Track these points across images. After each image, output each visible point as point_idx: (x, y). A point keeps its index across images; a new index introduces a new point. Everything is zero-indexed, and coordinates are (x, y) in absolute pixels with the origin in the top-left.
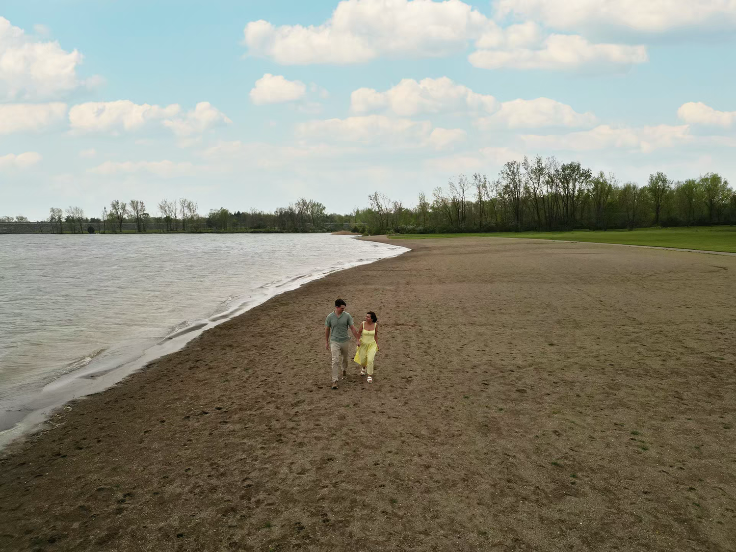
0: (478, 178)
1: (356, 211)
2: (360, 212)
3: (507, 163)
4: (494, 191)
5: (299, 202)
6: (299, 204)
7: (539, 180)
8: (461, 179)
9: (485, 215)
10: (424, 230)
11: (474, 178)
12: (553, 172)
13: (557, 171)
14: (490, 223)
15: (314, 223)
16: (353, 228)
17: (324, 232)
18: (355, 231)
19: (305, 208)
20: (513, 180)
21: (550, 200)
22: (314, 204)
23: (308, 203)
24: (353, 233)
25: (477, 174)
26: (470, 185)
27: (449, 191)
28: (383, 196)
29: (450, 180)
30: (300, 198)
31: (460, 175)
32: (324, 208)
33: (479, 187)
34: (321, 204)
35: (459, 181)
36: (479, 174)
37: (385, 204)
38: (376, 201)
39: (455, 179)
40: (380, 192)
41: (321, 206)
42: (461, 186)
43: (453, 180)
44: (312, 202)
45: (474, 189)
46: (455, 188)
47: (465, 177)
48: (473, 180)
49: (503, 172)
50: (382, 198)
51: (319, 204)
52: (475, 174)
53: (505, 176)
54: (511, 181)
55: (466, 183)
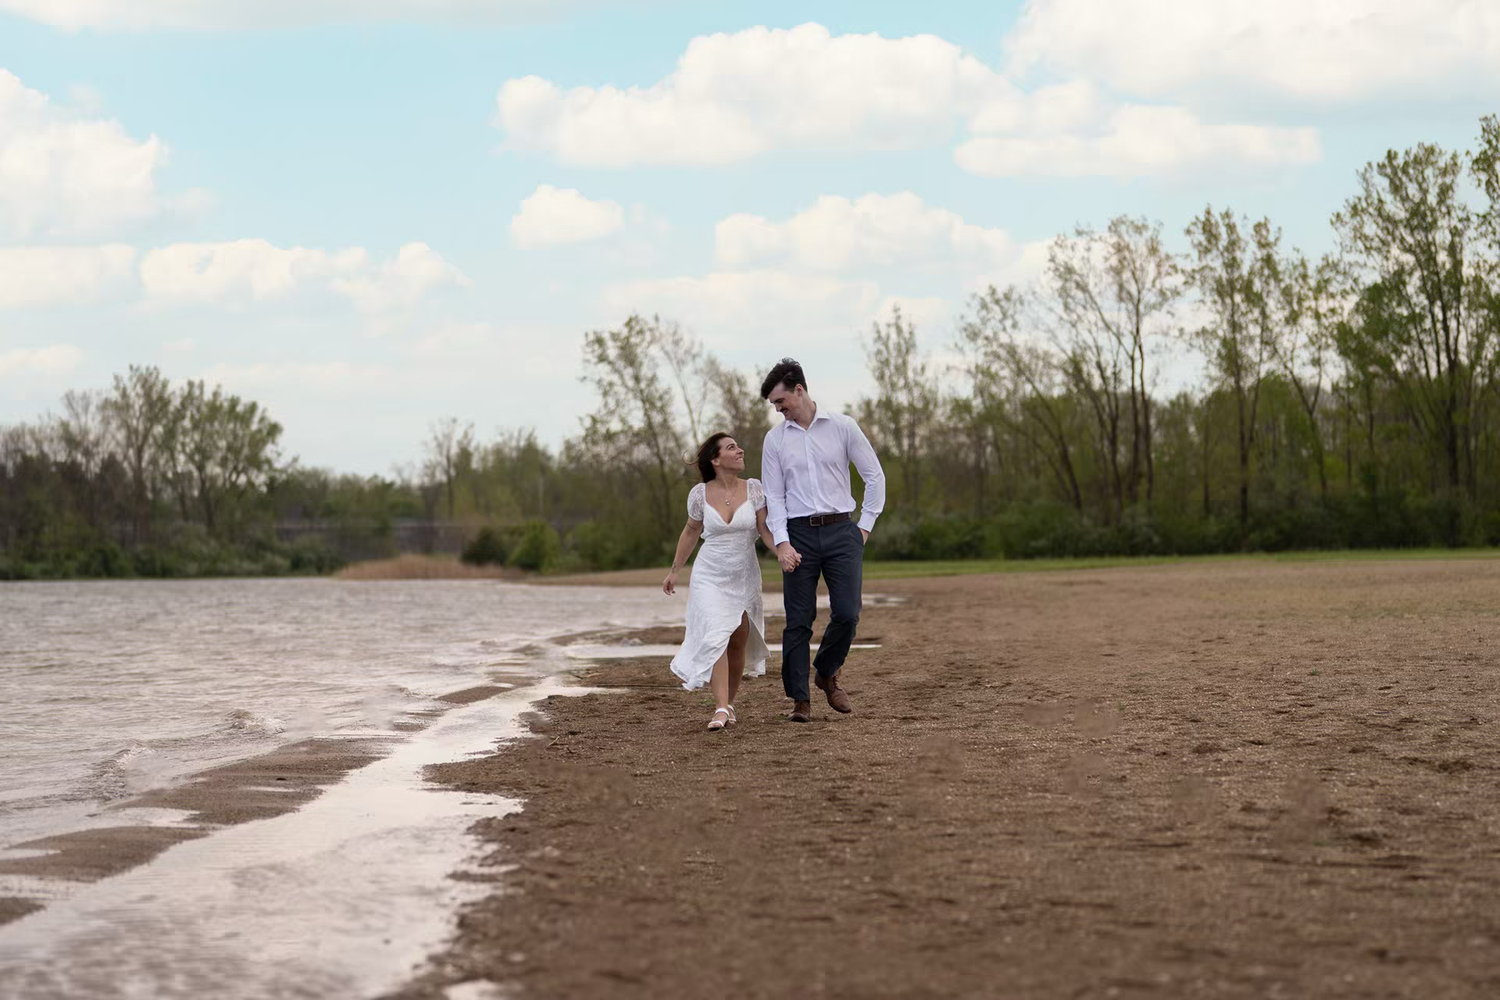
1: (455, 450)
2: (475, 464)
3: (1382, 158)
5: (124, 395)
6: (122, 407)
8: (1122, 250)
10: (913, 538)
11: (1201, 238)
14: (1291, 501)
15: (210, 523)
16: (473, 536)
17: (271, 572)
18: (484, 555)
19: (158, 429)
20: (1425, 255)
22: (214, 409)
23: (176, 402)
24: (474, 570)
25: (1216, 216)
26: (1178, 280)
27: (1051, 310)
28: (676, 343)
29: (1057, 250)
30: (131, 367)
31: (1114, 227)
32: (274, 430)
33: (1224, 290)
34: (253, 408)
35: (1114, 261)
36: (1227, 215)
37: (683, 387)
38: (629, 372)
39: (1089, 249)
40: (657, 319)
41: (256, 419)
42: (1121, 287)
43: (1080, 251)
44: (202, 393)
45: (1202, 301)
46: (1091, 302)
47: (1147, 234)
48: (1195, 254)
49: (1355, 211)
50: (667, 353)
51: (240, 409)
52: (1208, 220)
53: (1371, 229)
54: (1409, 259)
55: (1151, 269)
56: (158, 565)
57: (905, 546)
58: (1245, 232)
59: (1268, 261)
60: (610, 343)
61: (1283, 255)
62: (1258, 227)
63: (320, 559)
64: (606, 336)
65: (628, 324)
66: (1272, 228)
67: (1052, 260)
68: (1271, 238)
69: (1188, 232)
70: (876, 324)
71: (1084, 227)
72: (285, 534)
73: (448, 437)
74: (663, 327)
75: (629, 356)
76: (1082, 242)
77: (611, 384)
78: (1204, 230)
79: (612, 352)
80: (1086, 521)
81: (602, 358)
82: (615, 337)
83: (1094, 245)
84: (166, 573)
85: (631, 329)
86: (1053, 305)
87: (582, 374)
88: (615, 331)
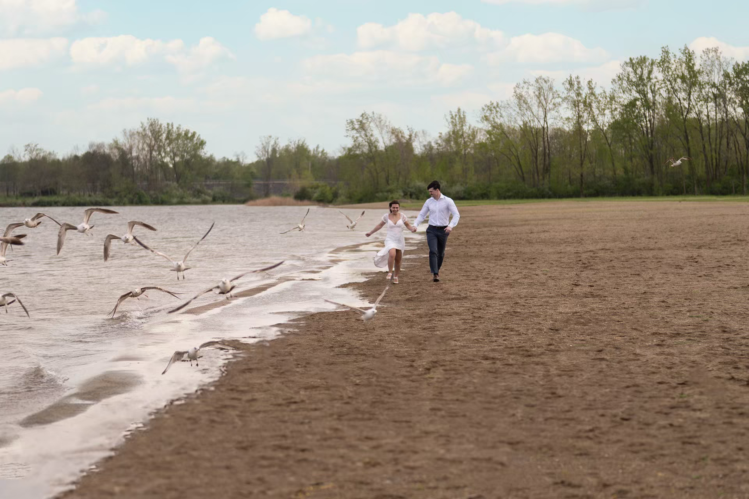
0: (576, 87)
3: (628, 61)
4: (607, 112)
6: (143, 134)
7: (689, 95)
8: (540, 89)
9: (591, 163)
10: (465, 192)
11: (568, 86)
12: (717, 78)
13: (726, 75)
14: (601, 178)
15: (179, 182)
16: (298, 189)
17: (205, 202)
18: (302, 196)
20: (642, 93)
21: (713, 132)
22: (178, 135)
24: (299, 202)
25: (573, 77)
26: (559, 100)
27: (515, 110)
28: (380, 122)
29: (517, 89)
30: (148, 119)
31: (537, 81)
32: (202, 143)
33: (576, 104)
34: (194, 135)
35: (537, 93)
36: (578, 78)
37: (383, 138)
38: (363, 132)
39: (528, 88)
40: (373, 113)
41: (195, 139)
42: (540, 102)
43: (525, 89)
44: (173, 128)
45: (568, 108)
46: (529, 108)
47: (549, 84)
48: (566, 92)
49: (620, 79)
50: (377, 126)
51: (190, 135)
52: (571, 79)
53: (625, 84)
54: (637, 95)
55: (551, 96)
56: (160, 199)
57: (462, 195)
58: (584, 84)
59: (592, 94)
60: (355, 123)
61: (598, 91)
62: (589, 82)
63: (223, 197)
64: (354, 120)
65: (362, 115)
66: (594, 83)
67: (515, 92)
68: (593, 87)
69: (563, 84)
70: (450, 112)
71: (526, 80)
72: (209, 187)
73: (268, 143)
74: (376, 116)
75: (362, 126)
76: (526, 86)
77: (357, 138)
78: (569, 83)
79: (357, 126)
80: (526, 186)
81: (353, 129)
82: (358, 121)
83: (530, 87)
84: (163, 203)
85: (363, 118)
86: (515, 108)
87: (346, 134)
88: (357, 118)
